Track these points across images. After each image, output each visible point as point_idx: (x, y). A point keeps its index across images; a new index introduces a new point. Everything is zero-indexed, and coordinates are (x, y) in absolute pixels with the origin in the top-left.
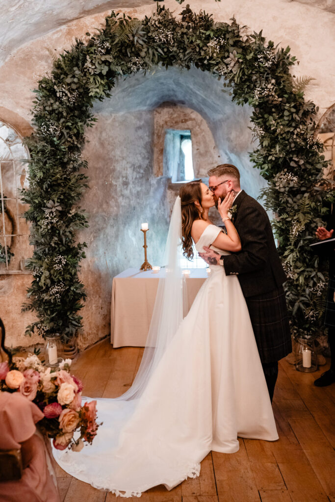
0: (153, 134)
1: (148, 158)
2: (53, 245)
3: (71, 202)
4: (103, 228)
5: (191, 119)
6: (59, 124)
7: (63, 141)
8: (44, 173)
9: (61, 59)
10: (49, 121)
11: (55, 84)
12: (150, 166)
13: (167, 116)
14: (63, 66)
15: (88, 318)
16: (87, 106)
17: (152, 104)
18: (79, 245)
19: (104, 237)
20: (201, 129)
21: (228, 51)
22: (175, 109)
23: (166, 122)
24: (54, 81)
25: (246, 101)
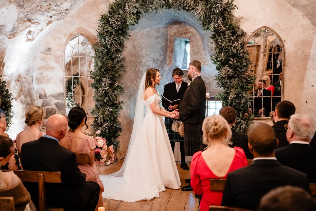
0: (167, 40)
1: (163, 55)
2: (106, 101)
3: (115, 79)
4: (133, 94)
5: (190, 32)
6: (111, 38)
7: (113, 47)
8: (102, 63)
9: (113, 4)
10: (105, 36)
11: (109, 17)
12: (164, 59)
13: (176, 30)
14: (114, 8)
15: (123, 143)
16: (125, 29)
17: (166, 24)
18: (119, 102)
19: (134, 100)
20: (195, 38)
21: (198, 3)
22: (181, 26)
23: (175, 34)
24: (109, 15)
25: (208, 28)
